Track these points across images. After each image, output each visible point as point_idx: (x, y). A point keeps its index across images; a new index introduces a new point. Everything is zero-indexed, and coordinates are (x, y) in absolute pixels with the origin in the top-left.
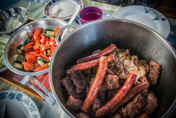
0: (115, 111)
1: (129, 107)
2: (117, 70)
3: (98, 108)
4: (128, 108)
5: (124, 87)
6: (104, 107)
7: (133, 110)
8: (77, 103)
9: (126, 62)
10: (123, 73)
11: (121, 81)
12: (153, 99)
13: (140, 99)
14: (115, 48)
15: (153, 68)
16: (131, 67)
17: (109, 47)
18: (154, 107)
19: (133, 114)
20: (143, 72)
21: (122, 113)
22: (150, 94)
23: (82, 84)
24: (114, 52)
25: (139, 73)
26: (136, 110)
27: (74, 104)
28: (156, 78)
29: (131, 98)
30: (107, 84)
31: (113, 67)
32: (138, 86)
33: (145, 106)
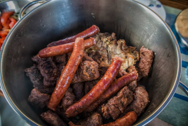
0: (93, 109)
1: (112, 103)
2: (99, 57)
3: (70, 105)
4: (110, 105)
5: (105, 78)
6: (77, 104)
7: (116, 107)
8: (42, 98)
9: (111, 47)
10: (107, 61)
11: (102, 70)
12: (143, 93)
13: (126, 93)
14: (96, 30)
15: (144, 55)
16: (117, 54)
17: (90, 28)
18: (144, 104)
19: (117, 112)
20: (131, 60)
21: (102, 111)
22: (139, 88)
23: (51, 75)
24: (97, 35)
25: (127, 62)
26: (121, 107)
27: (39, 99)
28: (148, 68)
29: (114, 92)
30: (83, 73)
31: (94, 54)
32: (124, 76)
33: (132, 102)
